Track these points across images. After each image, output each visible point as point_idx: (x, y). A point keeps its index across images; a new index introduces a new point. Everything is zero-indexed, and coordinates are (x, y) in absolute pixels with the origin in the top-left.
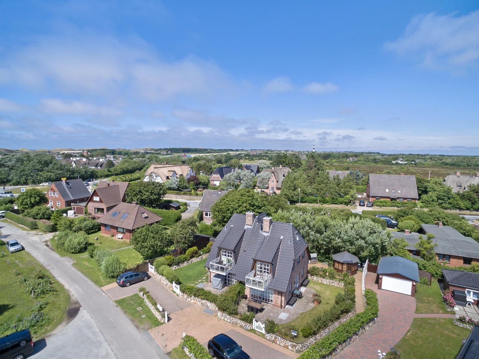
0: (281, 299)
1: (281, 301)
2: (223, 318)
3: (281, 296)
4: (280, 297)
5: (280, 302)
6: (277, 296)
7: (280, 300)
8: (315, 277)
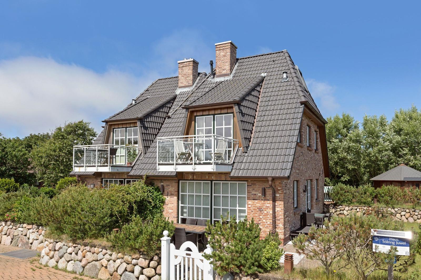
0: (274, 212)
1: (274, 217)
2: (52, 263)
3: (274, 200)
4: (269, 204)
5: (270, 221)
6: (258, 203)
7: (270, 217)
8: (347, 208)
